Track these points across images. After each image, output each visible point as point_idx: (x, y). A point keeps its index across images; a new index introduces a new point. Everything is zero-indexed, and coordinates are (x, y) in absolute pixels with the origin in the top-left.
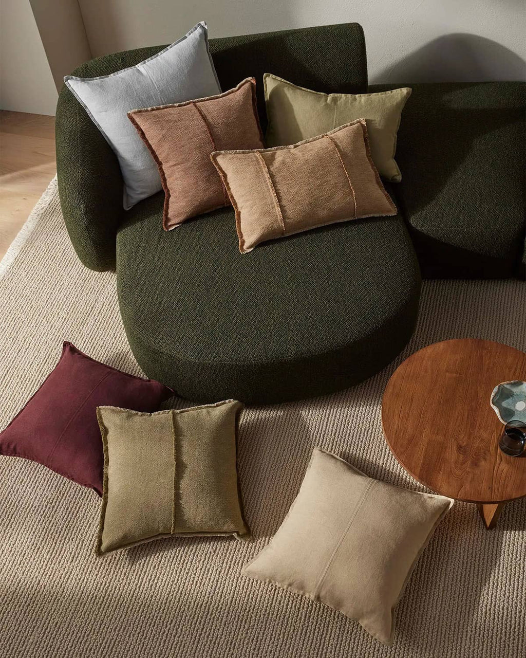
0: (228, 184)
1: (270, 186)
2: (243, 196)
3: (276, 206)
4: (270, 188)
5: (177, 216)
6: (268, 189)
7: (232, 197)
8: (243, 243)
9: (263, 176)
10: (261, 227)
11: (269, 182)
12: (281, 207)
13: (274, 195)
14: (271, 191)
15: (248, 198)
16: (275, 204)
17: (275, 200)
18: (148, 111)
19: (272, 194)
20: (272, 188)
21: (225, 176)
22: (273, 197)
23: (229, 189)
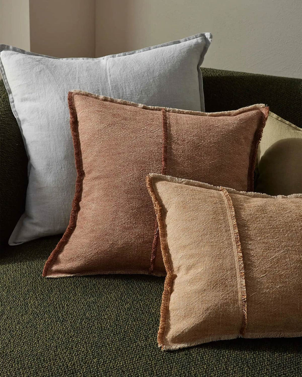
0: (164, 226)
1: (233, 239)
2: (185, 247)
3: (238, 275)
4: (234, 243)
5: (71, 260)
6: (230, 244)
7: (166, 248)
8: (166, 329)
9: (226, 221)
10: (205, 306)
11: (233, 232)
12: (248, 278)
13: (237, 254)
14: (235, 247)
15: (193, 251)
16: (238, 270)
17: (238, 264)
18: (99, 99)
19: (236, 253)
20: (237, 242)
21: (163, 212)
22: (236, 259)
23: (165, 235)
